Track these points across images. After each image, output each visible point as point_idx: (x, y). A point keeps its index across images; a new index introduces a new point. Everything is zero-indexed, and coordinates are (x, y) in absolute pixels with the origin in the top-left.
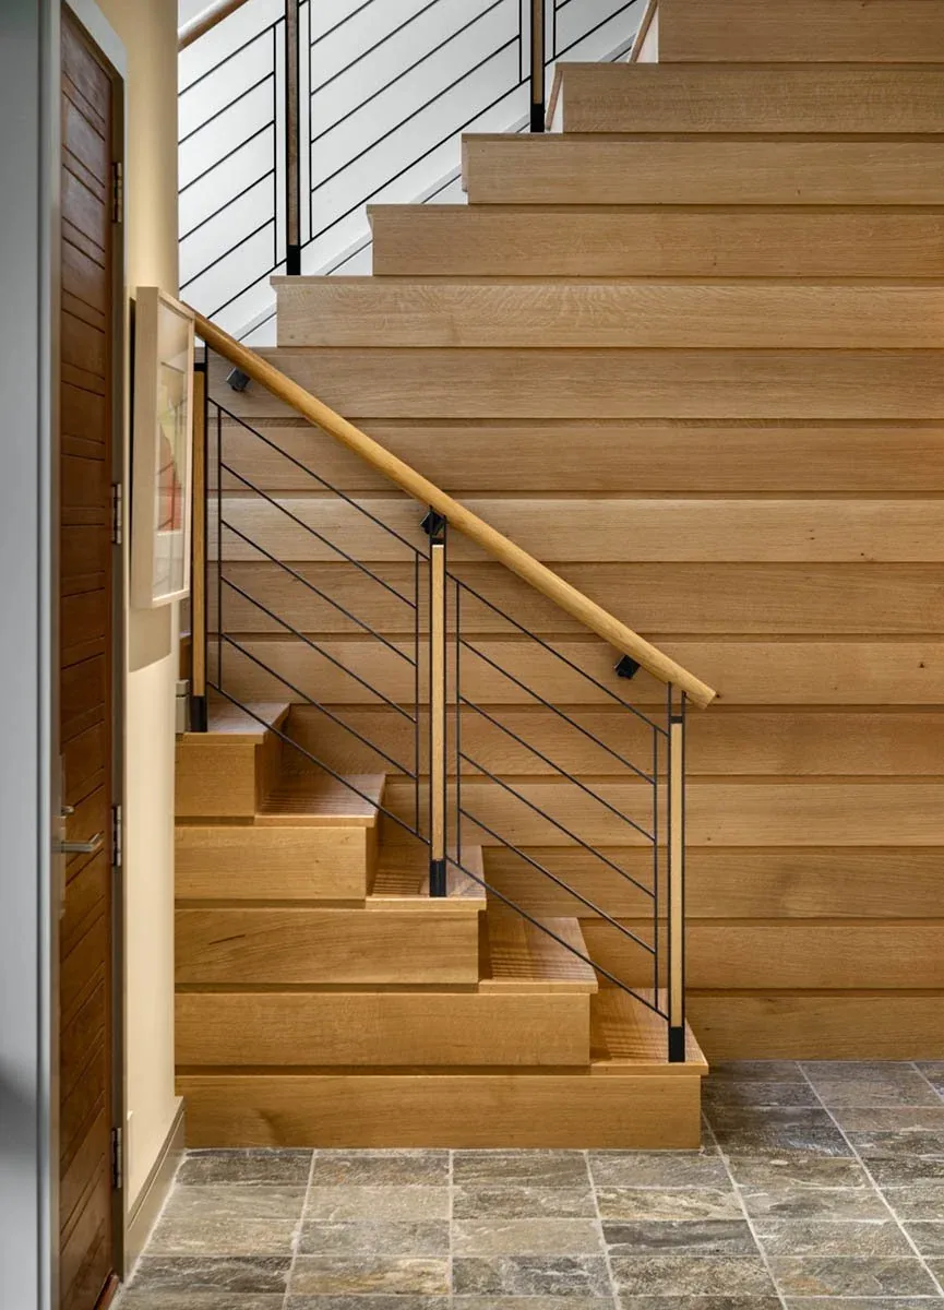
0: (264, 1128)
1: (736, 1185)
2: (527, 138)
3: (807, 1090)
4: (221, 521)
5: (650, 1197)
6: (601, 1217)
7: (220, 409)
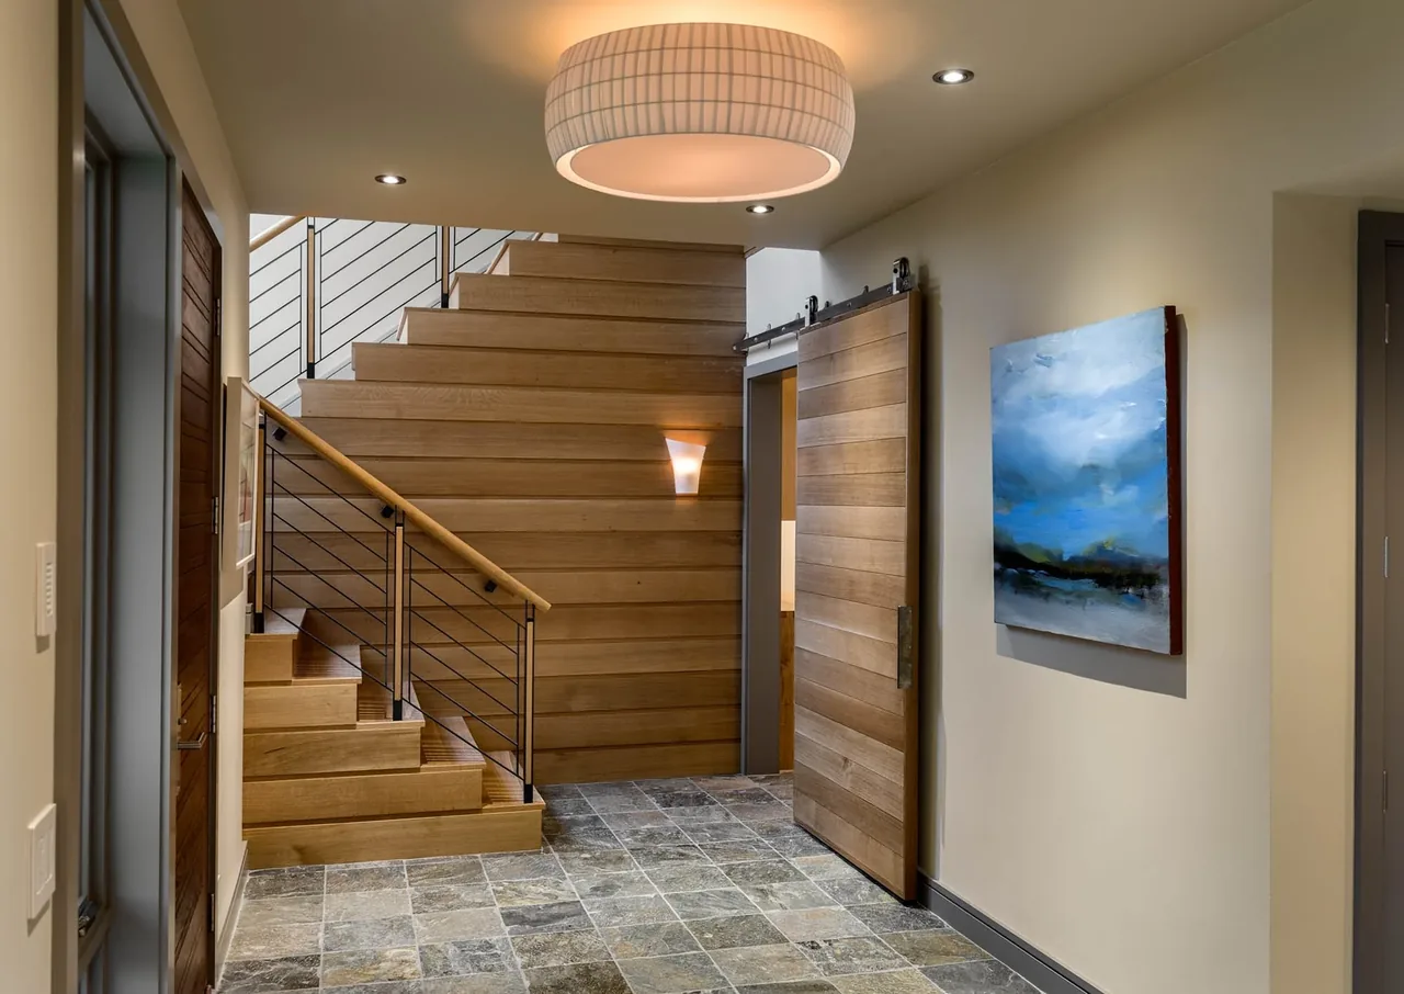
0: (295, 855)
1: (567, 875)
2: (440, 311)
3: (585, 803)
4: (273, 514)
5: (522, 887)
6: (499, 906)
7: (273, 450)
